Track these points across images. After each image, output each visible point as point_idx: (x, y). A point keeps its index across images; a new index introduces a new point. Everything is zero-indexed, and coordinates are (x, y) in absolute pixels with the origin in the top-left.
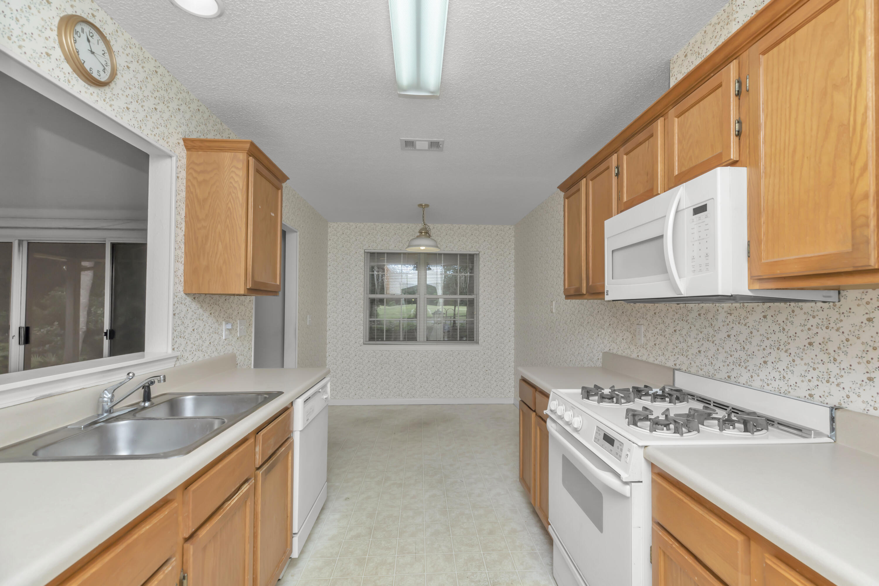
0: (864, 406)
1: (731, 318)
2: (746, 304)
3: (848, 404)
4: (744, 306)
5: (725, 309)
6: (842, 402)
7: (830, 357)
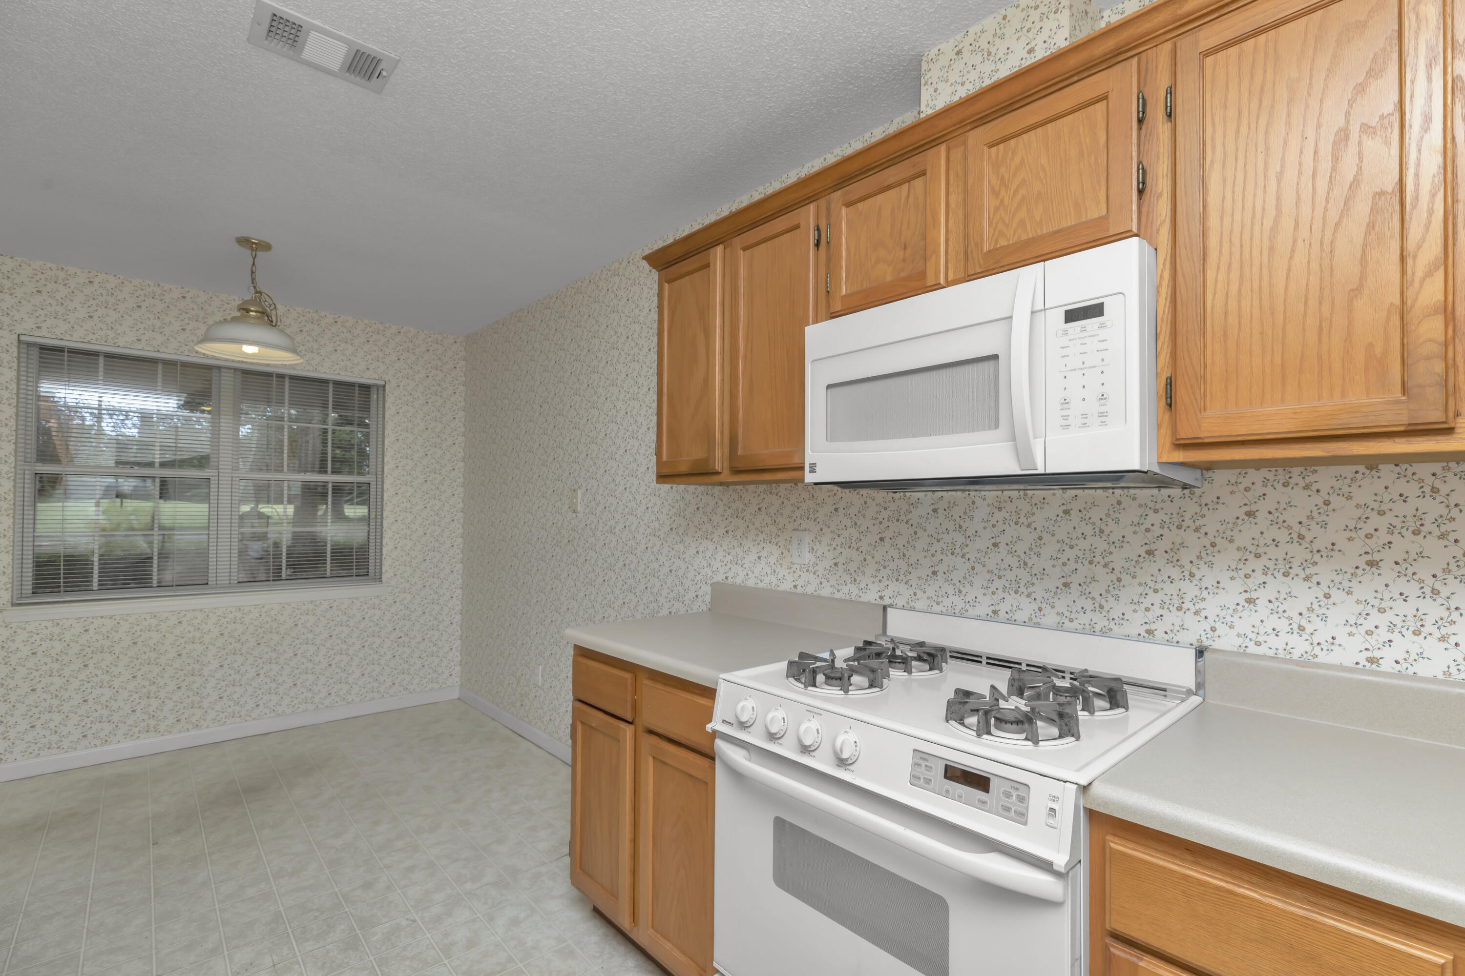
0: (1240, 641)
3: (1214, 641)
6: (1204, 638)
7: (1183, 572)
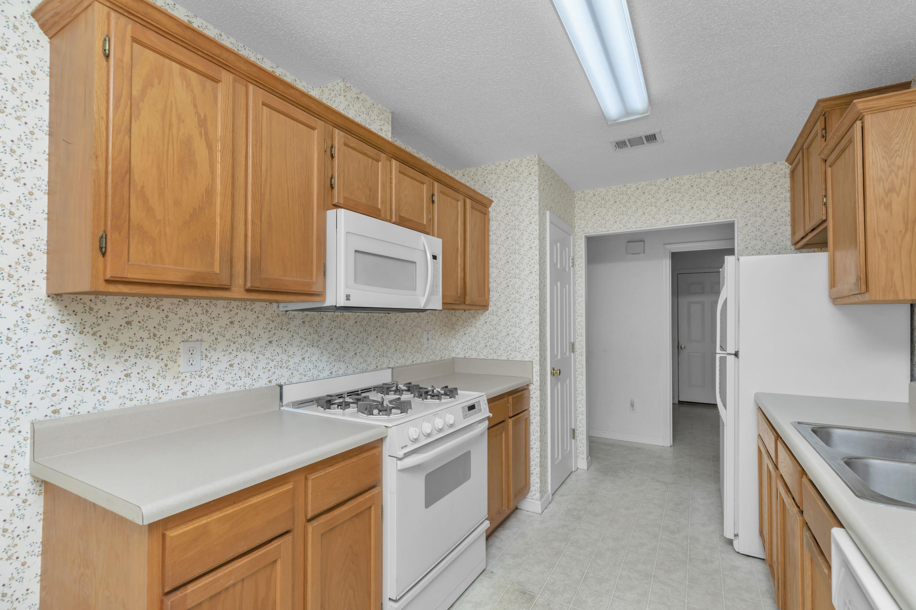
1: (333, 324)
2: (344, 313)
4: (343, 314)
5: (329, 317)
